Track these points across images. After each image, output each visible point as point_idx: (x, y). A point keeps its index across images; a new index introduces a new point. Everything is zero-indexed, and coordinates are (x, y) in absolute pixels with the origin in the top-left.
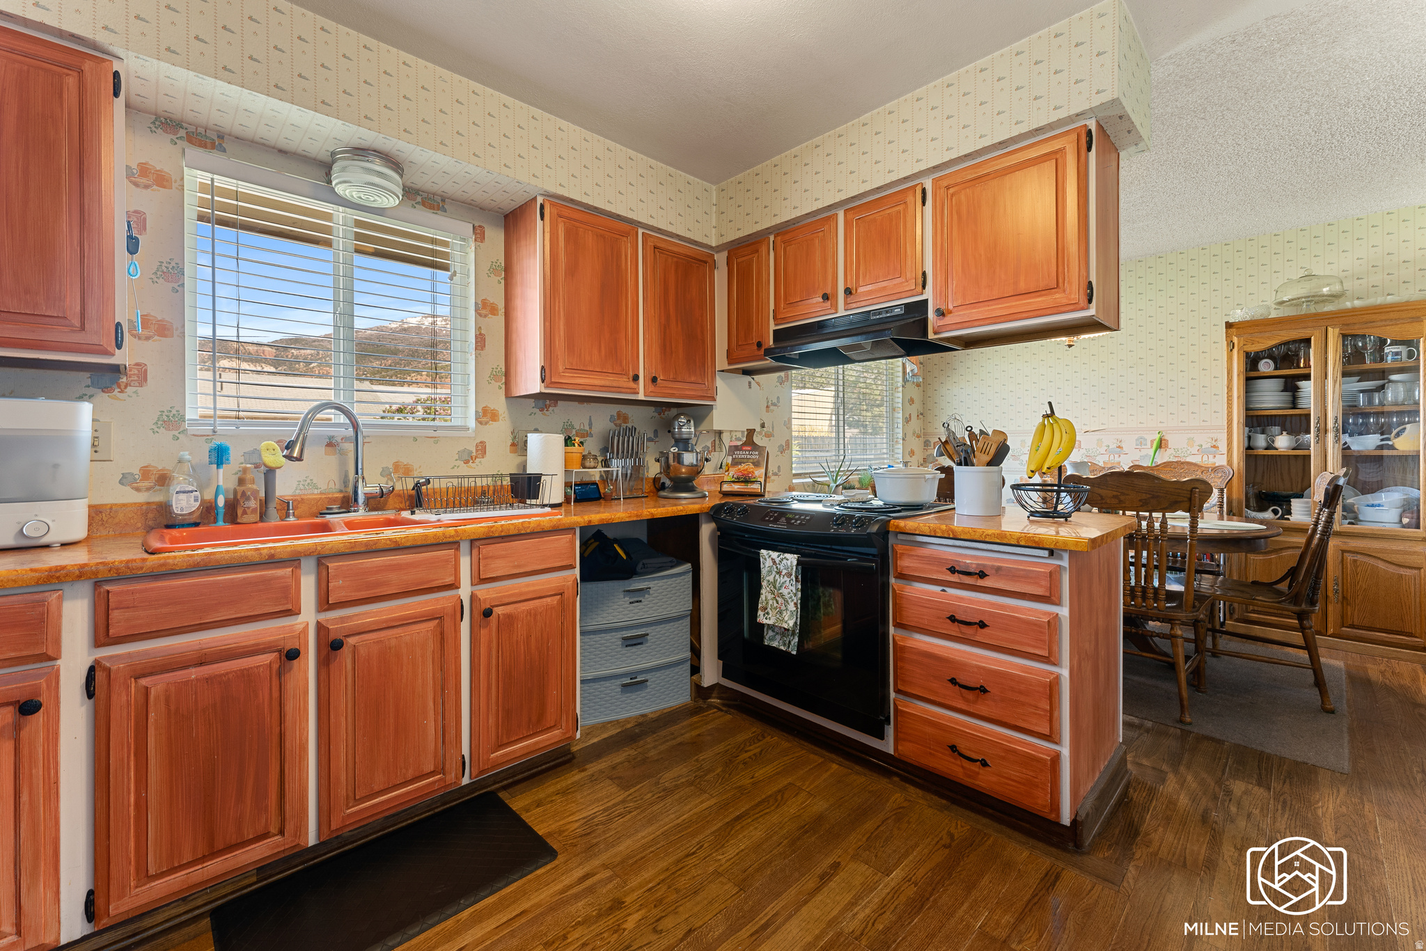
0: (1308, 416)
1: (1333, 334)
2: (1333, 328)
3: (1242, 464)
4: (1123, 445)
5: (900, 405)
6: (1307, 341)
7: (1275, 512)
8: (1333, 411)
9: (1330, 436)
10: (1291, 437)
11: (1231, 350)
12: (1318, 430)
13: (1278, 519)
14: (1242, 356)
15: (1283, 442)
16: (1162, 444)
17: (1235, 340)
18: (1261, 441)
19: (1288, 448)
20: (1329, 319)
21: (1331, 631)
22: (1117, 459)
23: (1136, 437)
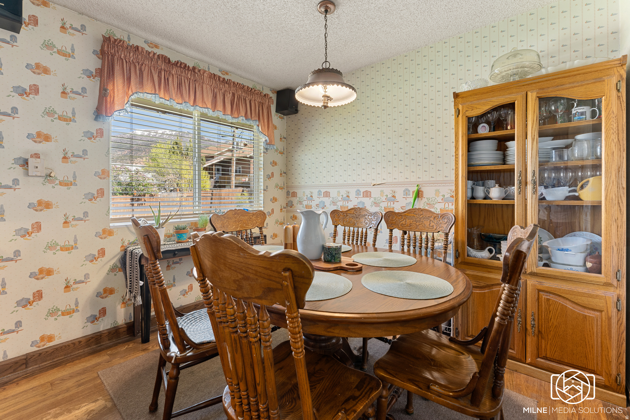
0: (513, 170)
1: (532, 98)
2: (531, 92)
3: (465, 212)
4: (396, 195)
5: (262, 166)
6: (512, 106)
7: (490, 251)
8: (532, 166)
9: (530, 187)
10: (501, 188)
11: (458, 116)
12: (520, 183)
13: (491, 258)
14: (465, 120)
15: (495, 193)
16: (419, 194)
17: (460, 107)
18: (480, 192)
19: (499, 198)
20: (528, 85)
21: (529, 360)
22: (392, 205)
23: (404, 189)
